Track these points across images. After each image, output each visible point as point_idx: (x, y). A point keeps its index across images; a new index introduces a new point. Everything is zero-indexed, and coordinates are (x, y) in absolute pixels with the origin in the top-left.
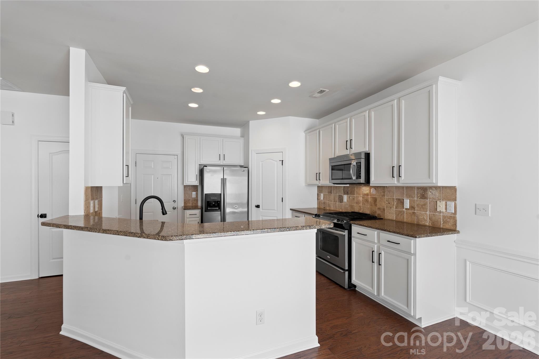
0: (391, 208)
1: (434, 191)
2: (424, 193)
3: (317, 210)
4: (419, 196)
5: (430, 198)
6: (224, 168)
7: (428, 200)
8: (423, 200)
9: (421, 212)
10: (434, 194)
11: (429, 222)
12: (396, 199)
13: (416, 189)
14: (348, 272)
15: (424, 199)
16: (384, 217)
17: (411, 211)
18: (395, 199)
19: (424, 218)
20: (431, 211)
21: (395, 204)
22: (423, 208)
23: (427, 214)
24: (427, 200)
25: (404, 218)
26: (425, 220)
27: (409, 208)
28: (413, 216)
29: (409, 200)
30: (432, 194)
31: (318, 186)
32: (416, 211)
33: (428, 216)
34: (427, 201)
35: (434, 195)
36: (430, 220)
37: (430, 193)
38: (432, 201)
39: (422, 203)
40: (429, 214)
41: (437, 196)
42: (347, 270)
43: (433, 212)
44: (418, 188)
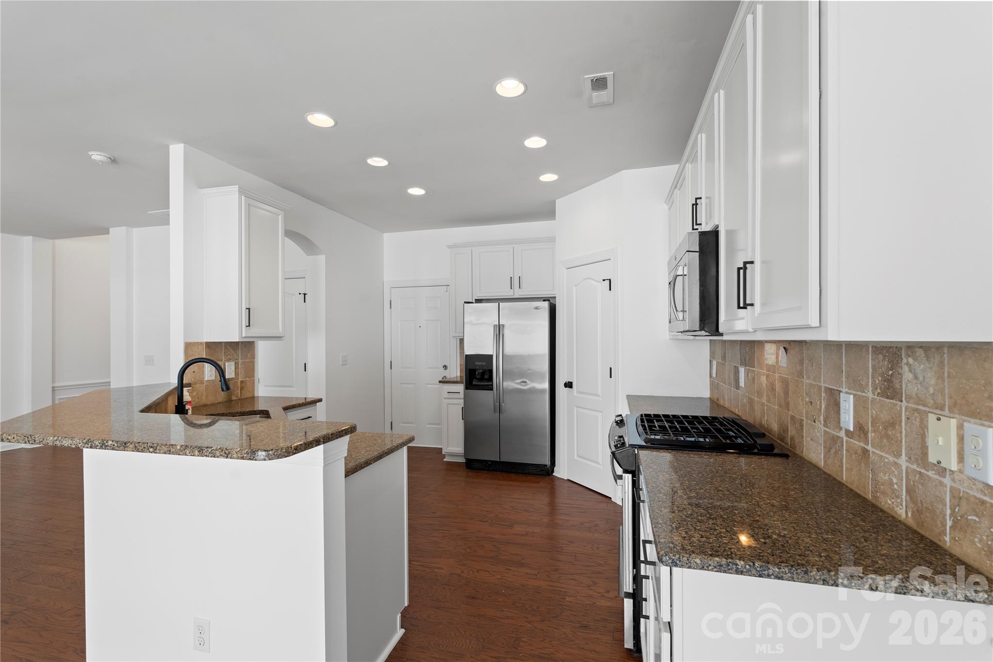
0: (815, 422)
1: (922, 366)
2: (891, 372)
3: (708, 404)
4: (877, 382)
5: (909, 398)
6: (499, 304)
7: (904, 404)
8: (888, 401)
9: (883, 454)
10: (921, 378)
11: (906, 507)
12: (826, 388)
13: (872, 355)
14: (632, 600)
15: (892, 399)
16: (802, 452)
17: (857, 443)
18: (823, 388)
19: (891, 483)
20: (913, 458)
21: (823, 406)
22: (888, 437)
23: (901, 466)
24: (899, 403)
25: (842, 466)
26: (893, 491)
27: (852, 430)
28: (863, 465)
29: (855, 395)
30: (916, 378)
31: (710, 340)
32: (869, 448)
33: (904, 475)
34: (901, 407)
35: (921, 383)
36: (908, 498)
37: (907, 375)
38: (916, 410)
39: (885, 416)
40: (907, 468)
41: (931, 390)
42: (628, 595)
43: (920, 462)
44: (875, 347)
